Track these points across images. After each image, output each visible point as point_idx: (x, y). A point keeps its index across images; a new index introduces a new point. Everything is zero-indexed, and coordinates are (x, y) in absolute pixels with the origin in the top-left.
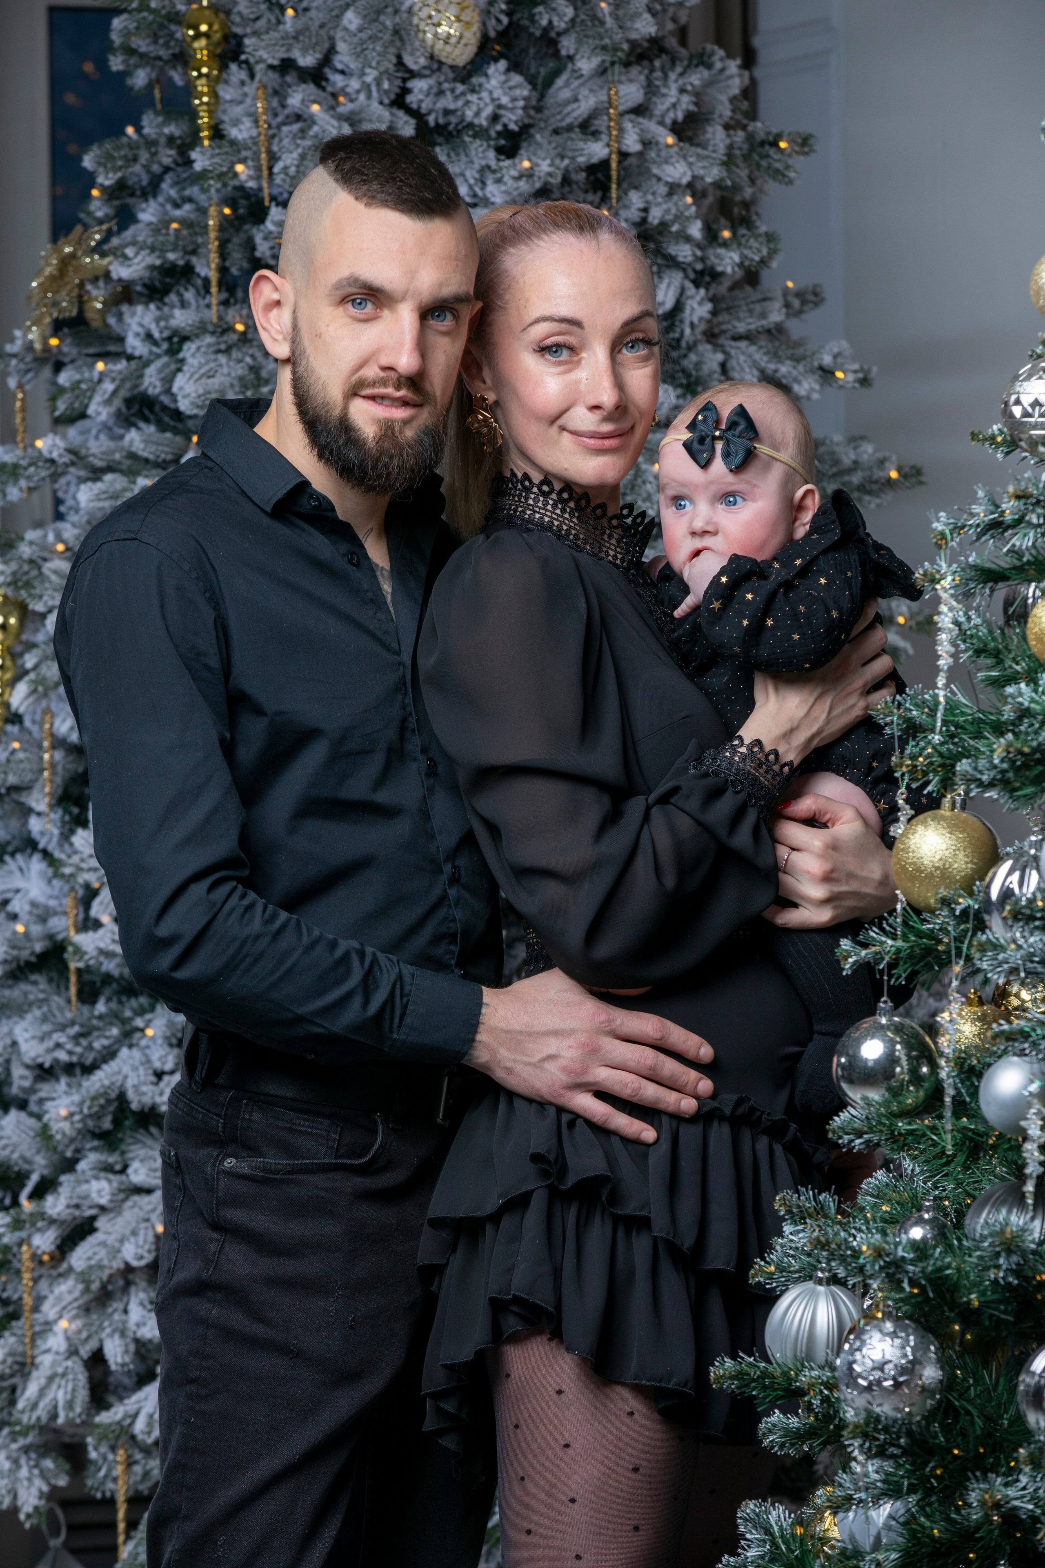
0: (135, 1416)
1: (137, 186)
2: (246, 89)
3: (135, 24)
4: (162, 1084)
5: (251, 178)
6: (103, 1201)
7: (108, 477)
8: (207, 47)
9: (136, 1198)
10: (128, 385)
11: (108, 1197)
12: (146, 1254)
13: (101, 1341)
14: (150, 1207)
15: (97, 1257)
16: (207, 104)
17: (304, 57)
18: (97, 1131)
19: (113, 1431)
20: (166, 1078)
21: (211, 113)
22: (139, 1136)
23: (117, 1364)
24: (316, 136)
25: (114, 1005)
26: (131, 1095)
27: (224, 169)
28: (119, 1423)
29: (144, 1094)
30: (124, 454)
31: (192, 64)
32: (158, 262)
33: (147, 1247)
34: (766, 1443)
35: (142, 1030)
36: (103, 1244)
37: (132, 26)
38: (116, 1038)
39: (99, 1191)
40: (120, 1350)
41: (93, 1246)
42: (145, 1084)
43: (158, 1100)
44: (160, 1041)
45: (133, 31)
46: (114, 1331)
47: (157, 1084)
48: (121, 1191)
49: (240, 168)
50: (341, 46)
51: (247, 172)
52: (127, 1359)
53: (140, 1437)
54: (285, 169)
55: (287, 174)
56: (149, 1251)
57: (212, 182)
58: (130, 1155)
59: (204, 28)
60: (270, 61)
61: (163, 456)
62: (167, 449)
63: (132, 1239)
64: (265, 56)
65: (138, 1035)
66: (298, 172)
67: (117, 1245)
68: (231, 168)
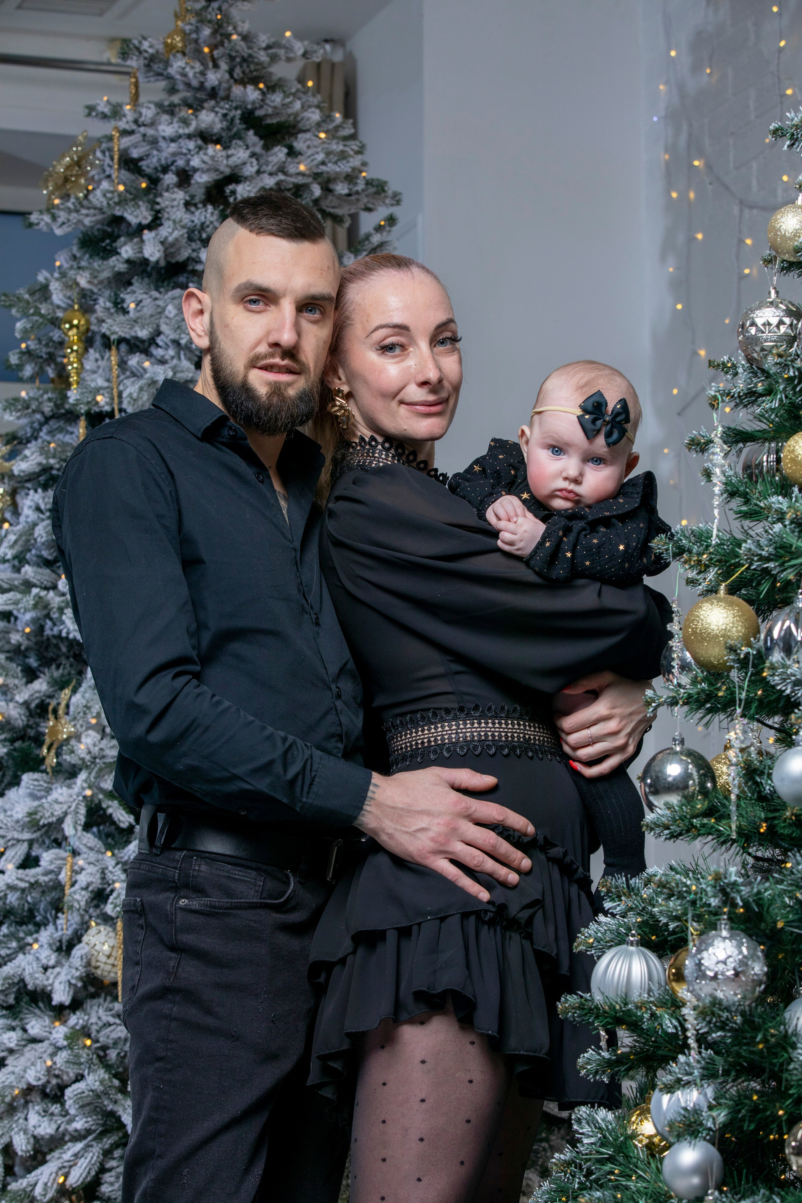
0: (36, 1184)
1: (24, 437)
2: (100, 363)
3: (30, 325)
4: (48, 973)
5: (107, 404)
6: (12, 1045)
7: (12, 593)
8: (77, 334)
9: (33, 1045)
10: (24, 538)
11: (16, 1042)
12: (42, 1077)
13: (11, 1137)
14: (43, 1050)
15: (9, 1081)
16: (76, 368)
17: (141, 330)
18: (5, 1005)
19: (20, 1195)
20: (50, 971)
21: (78, 374)
22: (31, 1009)
23: (22, 1151)
24: (148, 378)
25: (12, 929)
26: (28, 979)
27: (90, 399)
28: (24, 1190)
29: (37, 978)
30: (21, 581)
31: (66, 345)
32: (44, 462)
33: (42, 1072)
34: (583, 1072)
35: (31, 945)
36: (13, 1073)
37: (29, 326)
38: (15, 949)
39: (9, 1039)
40: (24, 1142)
41: (5, 1075)
42: (37, 972)
43: (46, 983)
44: (46, 946)
45: (29, 329)
46: (20, 1130)
47: (44, 973)
48: (23, 1040)
49: (99, 398)
50: (164, 328)
51: (104, 400)
52: (29, 1147)
53: (39, 1198)
54: (130, 395)
55: (132, 398)
56: (44, 1075)
57: (82, 406)
58: (26, 1021)
59: (75, 322)
60: (120, 333)
61: (45, 583)
62: (47, 578)
63: (32, 1068)
64: (117, 329)
65: (28, 948)
66: (138, 397)
67: (22, 1073)
68: (94, 399)
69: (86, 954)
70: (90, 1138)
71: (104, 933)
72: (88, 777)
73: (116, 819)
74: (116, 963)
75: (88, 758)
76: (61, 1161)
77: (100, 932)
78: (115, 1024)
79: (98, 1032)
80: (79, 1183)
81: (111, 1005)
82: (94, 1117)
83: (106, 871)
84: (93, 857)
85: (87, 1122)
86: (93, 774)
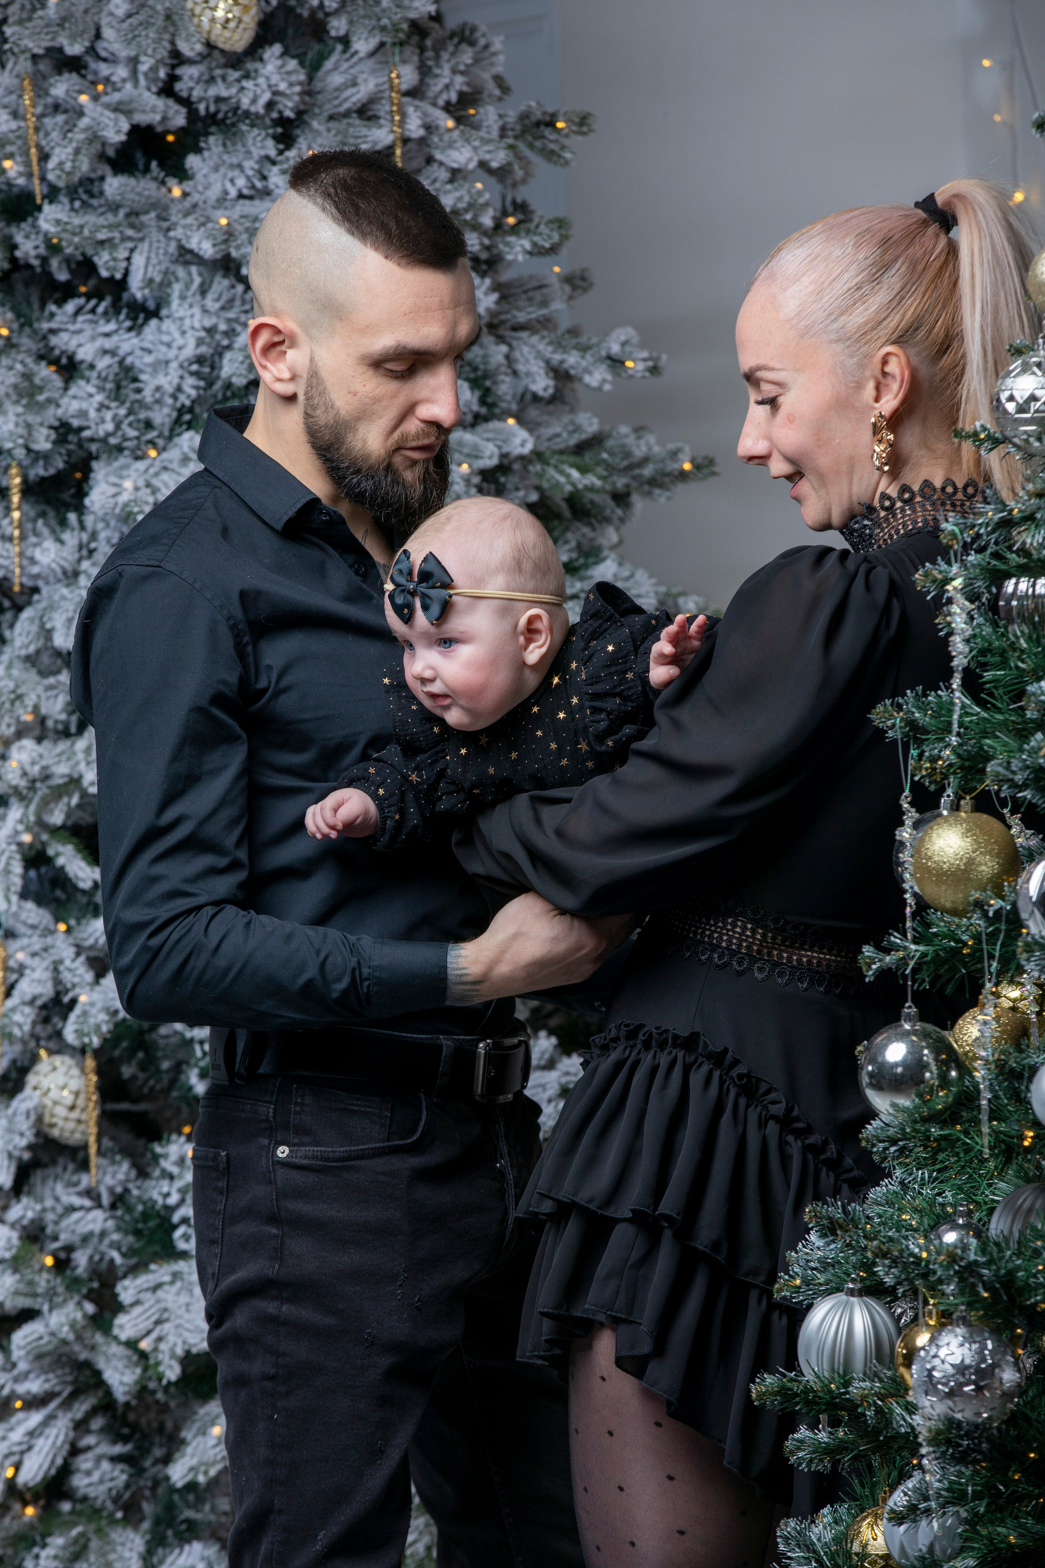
5: (20, 174)
17: (71, 44)
24: (88, 130)
49: (7, 164)
50: (107, 33)
51: (16, 168)
55: (62, 170)
60: (34, 50)
64: (30, 45)
66: (74, 167)
69: (35, 1108)
70: (53, 1405)
71: (62, 1070)
72: (25, 815)
73: (71, 875)
74: (84, 1117)
75: (23, 783)
76: (6, 1444)
77: (55, 1069)
78: (81, 1208)
79: (56, 1223)
80: (39, 1479)
81: (75, 1178)
82: (59, 1372)
83: (61, 968)
84: (37, 943)
85: (47, 1381)
86: (33, 808)
